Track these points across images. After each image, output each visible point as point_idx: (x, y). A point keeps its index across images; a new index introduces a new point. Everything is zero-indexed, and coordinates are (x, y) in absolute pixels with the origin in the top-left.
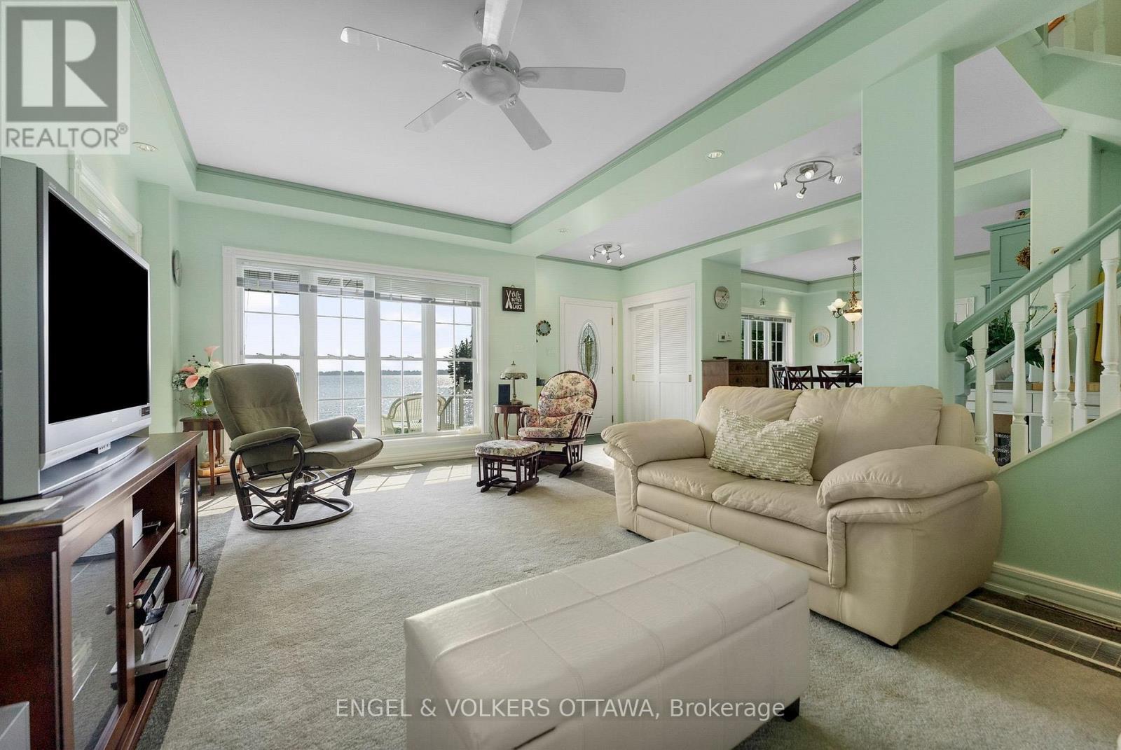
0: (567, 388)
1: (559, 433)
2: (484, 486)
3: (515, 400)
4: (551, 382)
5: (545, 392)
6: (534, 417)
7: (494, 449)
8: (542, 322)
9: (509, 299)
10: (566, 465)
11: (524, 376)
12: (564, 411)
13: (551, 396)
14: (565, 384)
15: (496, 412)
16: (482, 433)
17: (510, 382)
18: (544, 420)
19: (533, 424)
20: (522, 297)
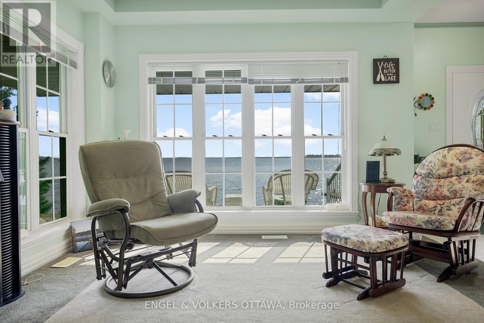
0: (452, 165)
1: (437, 224)
2: (331, 279)
3: (385, 178)
4: (429, 158)
5: (421, 169)
6: (405, 199)
7: (341, 239)
8: (423, 95)
9: (380, 71)
10: (448, 265)
11: (396, 152)
12: (448, 194)
13: (429, 175)
14: (449, 160)
15: (363, 190)
16: (351, 210)
17: (380, 159)
18: (419, 204)
19: (403, 208)
20: (397, 67)
